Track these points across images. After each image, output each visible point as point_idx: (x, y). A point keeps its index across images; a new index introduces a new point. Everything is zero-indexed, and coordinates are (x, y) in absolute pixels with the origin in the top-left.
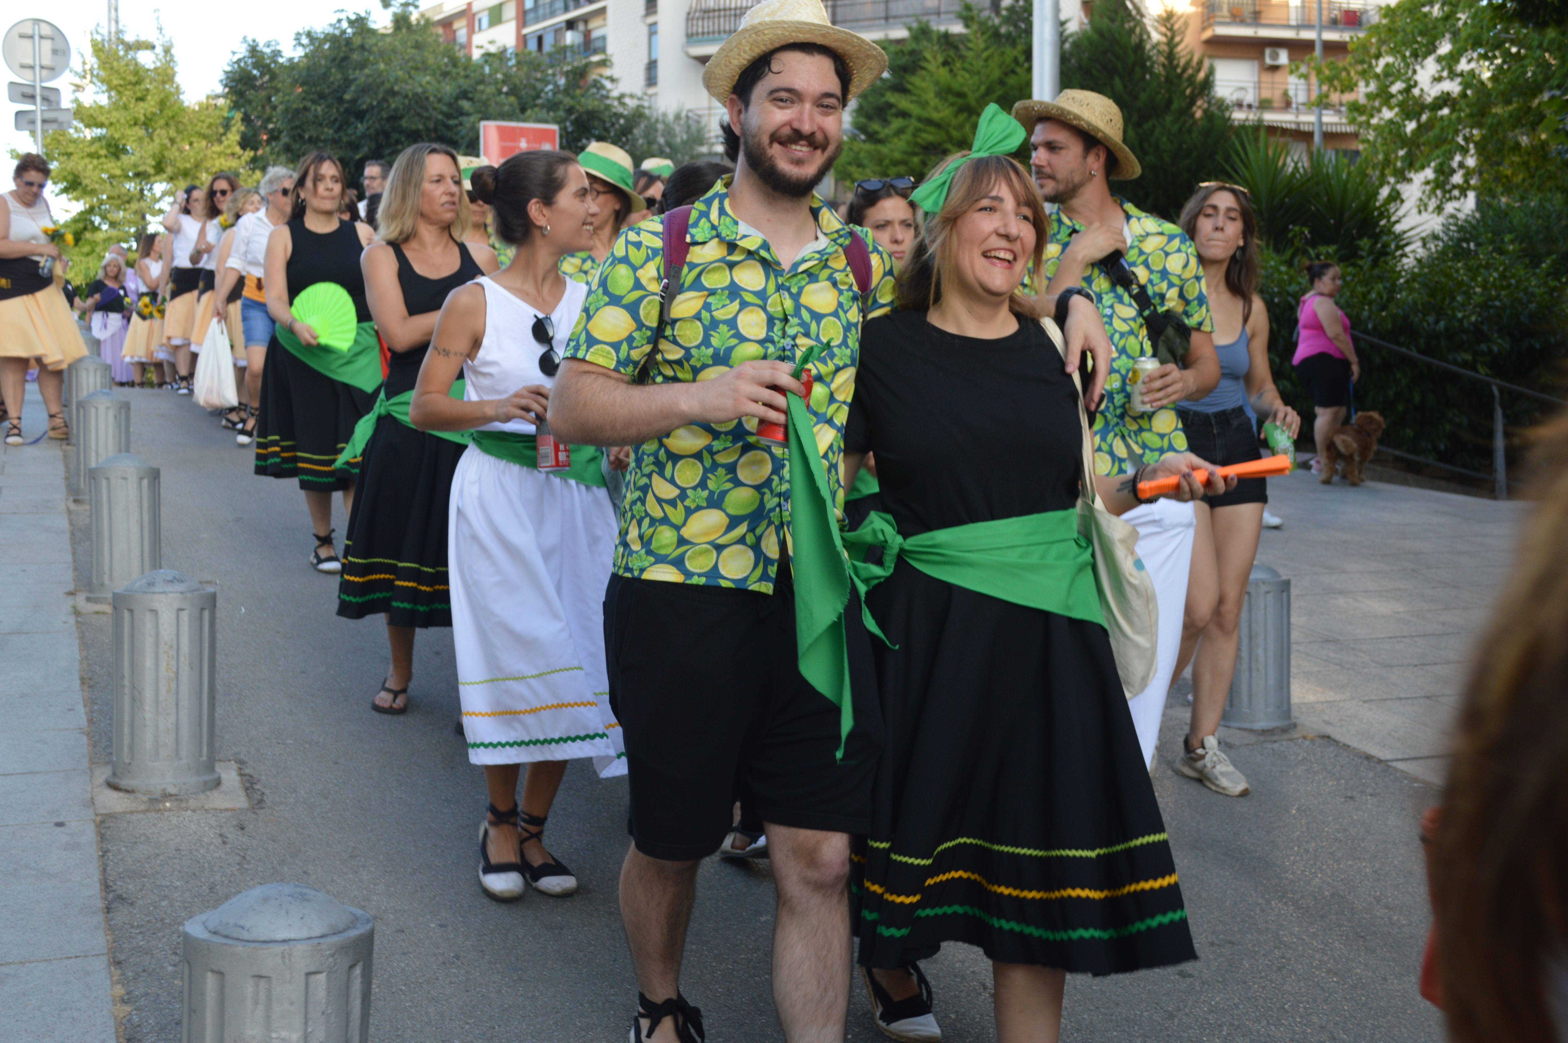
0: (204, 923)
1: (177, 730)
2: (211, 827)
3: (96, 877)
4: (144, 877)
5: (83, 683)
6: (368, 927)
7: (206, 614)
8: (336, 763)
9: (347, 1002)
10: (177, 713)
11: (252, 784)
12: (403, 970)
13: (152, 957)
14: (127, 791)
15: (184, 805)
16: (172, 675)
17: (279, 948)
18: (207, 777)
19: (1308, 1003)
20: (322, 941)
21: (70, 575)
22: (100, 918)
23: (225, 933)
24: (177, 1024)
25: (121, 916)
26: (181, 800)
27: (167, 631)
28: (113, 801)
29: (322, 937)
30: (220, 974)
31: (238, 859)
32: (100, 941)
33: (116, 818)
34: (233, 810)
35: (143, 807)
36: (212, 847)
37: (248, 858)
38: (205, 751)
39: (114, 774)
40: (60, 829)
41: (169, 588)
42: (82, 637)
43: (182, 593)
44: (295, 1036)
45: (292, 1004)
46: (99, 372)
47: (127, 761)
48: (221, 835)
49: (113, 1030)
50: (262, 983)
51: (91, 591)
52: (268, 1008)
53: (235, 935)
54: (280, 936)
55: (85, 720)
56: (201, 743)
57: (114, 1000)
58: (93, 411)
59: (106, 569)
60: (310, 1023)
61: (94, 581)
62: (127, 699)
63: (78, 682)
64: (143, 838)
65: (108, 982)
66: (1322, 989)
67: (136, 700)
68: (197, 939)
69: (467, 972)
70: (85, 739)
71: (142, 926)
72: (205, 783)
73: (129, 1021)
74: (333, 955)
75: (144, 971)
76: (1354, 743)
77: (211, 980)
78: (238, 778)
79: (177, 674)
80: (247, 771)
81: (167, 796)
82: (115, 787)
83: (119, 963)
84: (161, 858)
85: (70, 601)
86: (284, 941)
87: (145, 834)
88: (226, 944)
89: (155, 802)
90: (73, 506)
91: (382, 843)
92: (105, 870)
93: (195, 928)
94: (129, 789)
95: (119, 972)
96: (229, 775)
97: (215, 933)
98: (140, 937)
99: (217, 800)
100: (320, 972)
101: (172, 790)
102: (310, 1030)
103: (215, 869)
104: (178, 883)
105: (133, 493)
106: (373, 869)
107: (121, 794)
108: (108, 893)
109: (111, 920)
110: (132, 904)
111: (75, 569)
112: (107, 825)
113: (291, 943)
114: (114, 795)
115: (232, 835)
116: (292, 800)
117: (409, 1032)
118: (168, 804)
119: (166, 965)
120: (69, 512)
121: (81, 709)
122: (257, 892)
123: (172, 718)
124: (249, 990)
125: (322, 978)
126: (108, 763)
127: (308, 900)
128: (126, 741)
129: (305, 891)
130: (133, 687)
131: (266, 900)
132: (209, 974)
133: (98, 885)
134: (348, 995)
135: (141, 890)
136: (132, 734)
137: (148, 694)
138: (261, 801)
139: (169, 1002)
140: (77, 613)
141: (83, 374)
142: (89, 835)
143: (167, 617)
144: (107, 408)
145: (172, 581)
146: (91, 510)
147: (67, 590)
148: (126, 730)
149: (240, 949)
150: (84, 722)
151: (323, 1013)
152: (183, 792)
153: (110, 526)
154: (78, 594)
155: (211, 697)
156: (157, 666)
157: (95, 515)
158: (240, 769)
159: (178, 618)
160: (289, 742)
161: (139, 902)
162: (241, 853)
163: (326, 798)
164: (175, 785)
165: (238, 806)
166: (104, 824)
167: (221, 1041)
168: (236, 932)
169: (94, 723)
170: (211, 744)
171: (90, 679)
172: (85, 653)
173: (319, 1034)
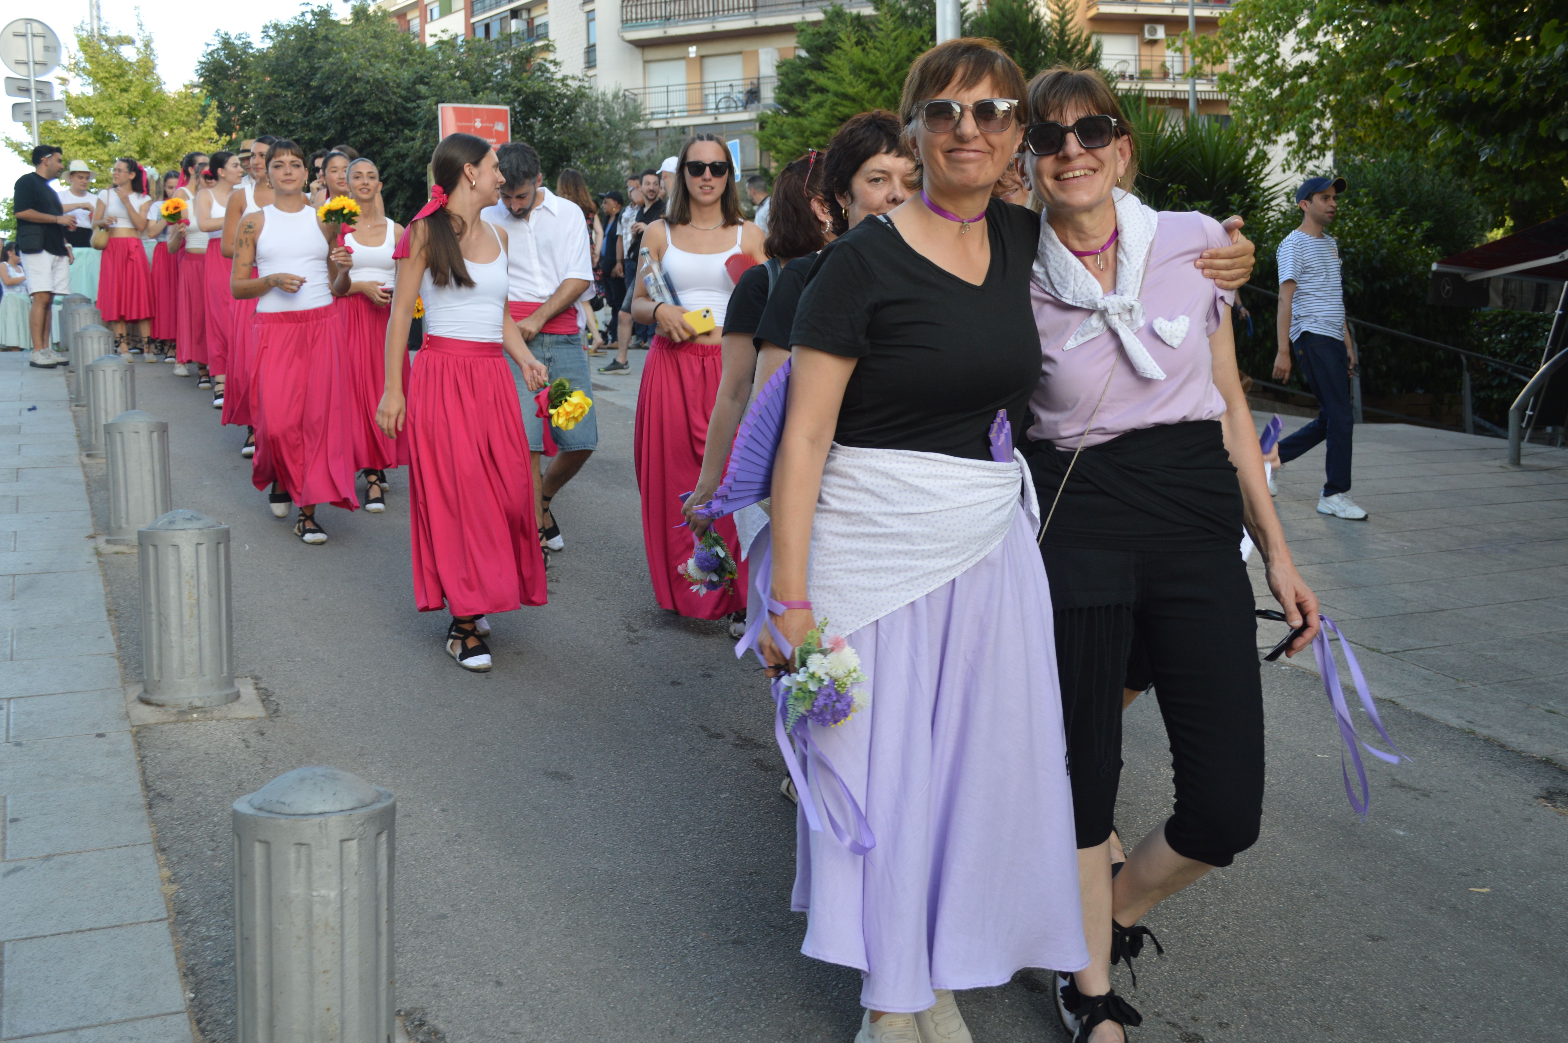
1: (200, 650)
2: (235, 734)
3: (137, 778)
4: (180, 777)
5: (110, 615)
6: (391, 801)
7: (222, 547)
8: (340, 676)
9: (376, 865)
10: (200, 635)
11: (268, 696)
12: (413, 848)
13: (192, 845)
14: (158, 705)
15: (209, 716)
16: (194, 602)
17: (318, 819)
18: (228, 692)
20: (353, 812)
21: (88, 521)
22: (144, 813)
23: (269, 808)
24: (219, 898)
25: (162, 811)
26: (206, 712)
27: (188, 564)
28: (145, 714)
29: (352, 809)
30: (267, 843)
32: (146, 832)
33: (150, 728)
34: (252, 719)
35: (173, 719)
36: (237, 751)
37: (269, 758)
38: (225, 669)
39: (146, 691)
40: (101, 739)
41: (188, 525)
42: (105, 575)
43: (200, 529)
44: (333, 894)
45: (329, 866)
46: (102, 339)
47: (157, 678)
48: (244, 740)
49: (164, 906)
50: (303, 849)
51: (109, 534)
52: (309, 871)
53: (278, 810)
54: (317, 810)
55: (115, 646)
56: (221, 660)
57: (162, 881)
58: (101, 373)
59: (123, 514)
60: (345, 882)
61: (113, 525)
62: (154, 624)
63: (105, 614)
64: (175, 745)
65: (156, 866)
67: (163, 625)
68: (245, 815)
69: (468, 848)
70: (116, 663)
71: (181, 819)
72: (227, 696)
73: (177, 897)
74: (363, 824)
75: (186, 856)
77: (258, 849)
78: (255, 692)
79: (198, 600)
80: (262, 685)
81: (194, 709)
82: (147, 703)
83: (164, 850)
84: (193, 761)
85: (91, 543)
86: (320, 814)
87: (176, 742)
88: (271, 818)
89: (183, 714)
90: (86, 460)
91: (386, 742)
92: (144, 773)
93: (242, 806)
94: (160, 703)
95: (164, 857)
96: (247, 690)
97: (260, 809)
98: (180, 828)
99: (238, 711)
100: (352, 839)
101: (198, 703)
102: (345, 888)
103: (242, 769)
104: (210, 782)
105: (144, 445)
106: (379, 765)
107: (153, 708)
108: (149, 792)
109: (154, 814)
110: (171, 800)
111: (94, 516)
112: (142, 735)
113: (327, 815)
114: (147, 709)
115: (253, 739)
116: (304, 709)
117: (422, 899)
118: (195, 716)
119: (205, 850)
120: (84, 465)
121: (109, 636)
122: (293, 774)
123: (195, 640)
124: (292, 855)
125: (354, 844)
126: (138, 682)
127: (339, 779)
128: (155, 662)
129: (335, 772)
130: (160, 614)
131: (302, 780)
132: (257, 844)
133: (139, 785)
134: (376, 859)
135: (178, 788)
136: (160, 655)
137: (173, 619)
138: (276, 711)
139: (211, 881)
140: (98, 554)
141: (89, 341)
142: (127, 743)
143: (187, 551)
144: (114, 371)
145: (190, 519)
146: (107, 461)
147: (87, 534)
148: (155, 652)
149: (283, 821)
150: (113, 648)
151: (356, 874)
152: (207, 705)
153: (125, 475)
154: (98, 537)
155: (229, 621)
156: (180, 594)
157: (110, 467)
158: (256, 684)
159: (197, 551)
160: (297, 659)
161: (178, 799)
162: (263, 755)
163: (334, 706)
164: (200, 699)
165: (257, 715)
166: (140, 734)
167: (269, 900)
168: (278, 808)
169: (123, 648)
170: (230, 663)
171: (116, 611)
172: (108, 588)
173: (353, 891)
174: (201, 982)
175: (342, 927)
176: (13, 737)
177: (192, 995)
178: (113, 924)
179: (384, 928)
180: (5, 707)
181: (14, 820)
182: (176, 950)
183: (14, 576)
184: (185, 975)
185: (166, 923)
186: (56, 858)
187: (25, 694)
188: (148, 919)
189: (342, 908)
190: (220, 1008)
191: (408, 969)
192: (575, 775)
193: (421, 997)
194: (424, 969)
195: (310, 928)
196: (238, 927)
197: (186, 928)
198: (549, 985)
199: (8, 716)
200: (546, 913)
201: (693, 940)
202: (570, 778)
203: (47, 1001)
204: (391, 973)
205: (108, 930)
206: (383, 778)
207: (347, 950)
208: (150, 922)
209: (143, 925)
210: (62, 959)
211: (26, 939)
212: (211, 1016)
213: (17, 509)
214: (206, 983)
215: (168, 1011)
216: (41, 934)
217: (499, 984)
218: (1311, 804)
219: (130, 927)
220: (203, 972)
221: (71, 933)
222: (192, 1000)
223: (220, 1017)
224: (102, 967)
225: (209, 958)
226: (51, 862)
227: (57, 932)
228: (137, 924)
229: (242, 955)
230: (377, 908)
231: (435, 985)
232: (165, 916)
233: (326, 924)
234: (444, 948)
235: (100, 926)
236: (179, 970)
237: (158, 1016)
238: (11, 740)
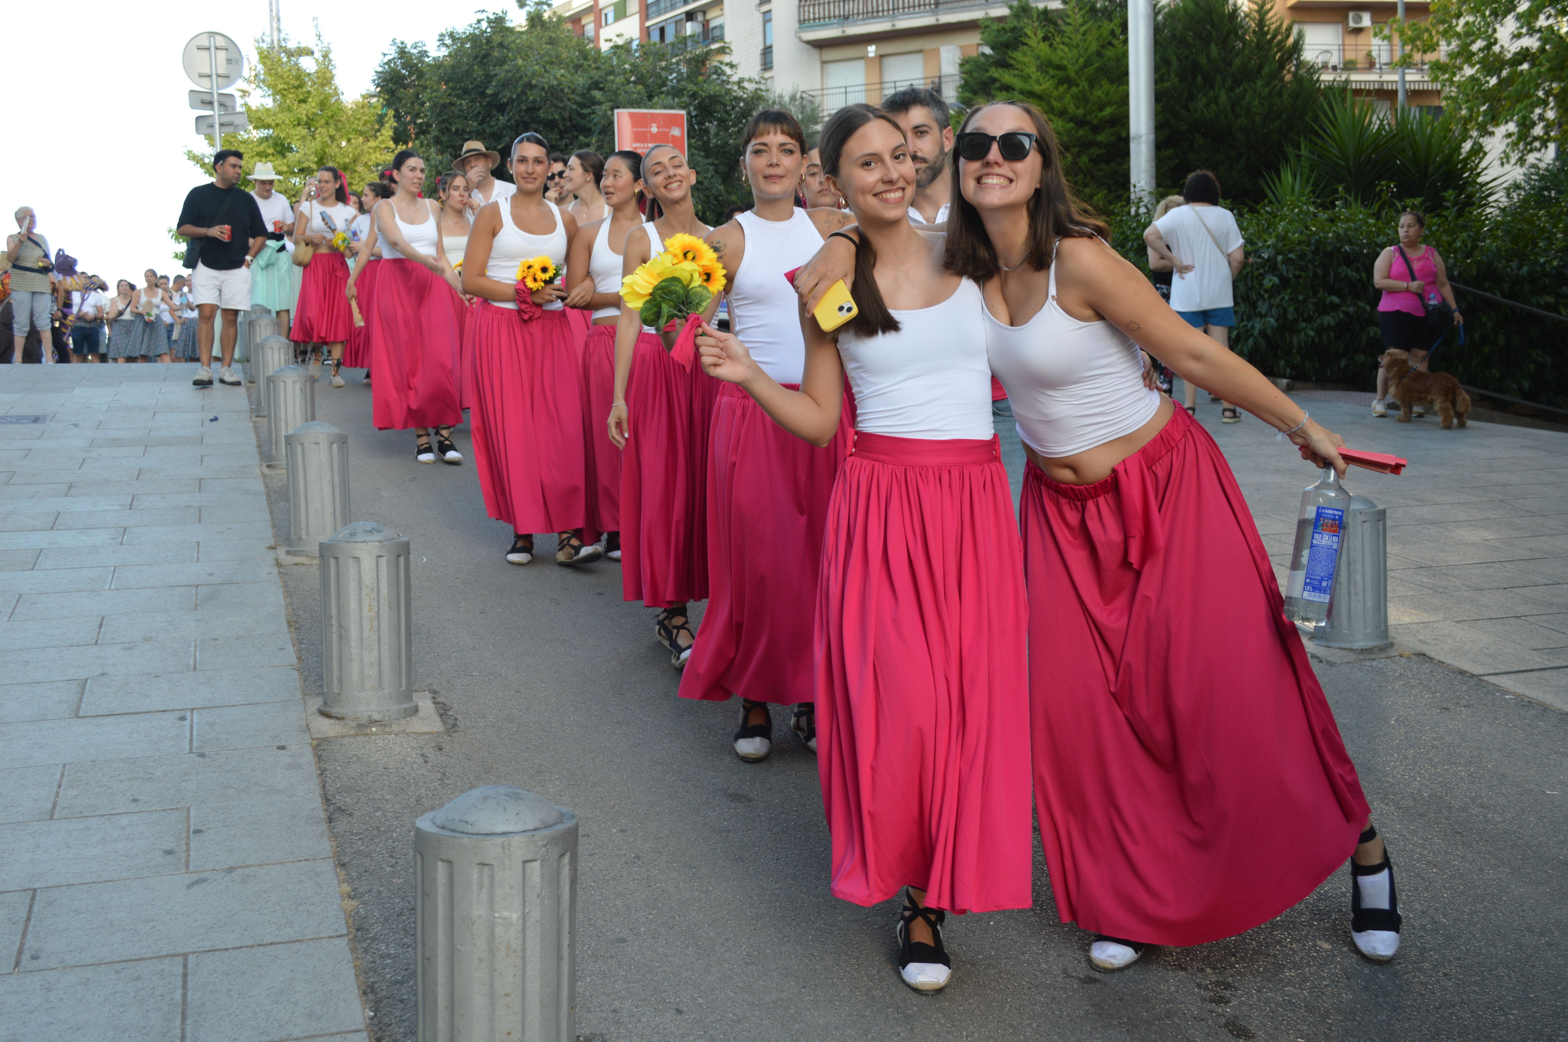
0: (432, 820)
1: (380, 663)
2: (413, 748)
3: (318, 792)
4: (359, 792)
5: (290, 626)
6: (574, 821)
7: (402, 559)
8: (518, 692)
9: (558, 887)
10: (379, 648)
11: (446, 711)
12: (591, 869)
13: (372, 860)
14: (338, 718)
15: (387, 729)
16: (374, 614)
17: (500, 840)
18: (407, 705)
19: (1410, 891)
20: (535, 833)
21: (269, 532)
22: (324, 827)
23: (452, 827)
24: (398, 916)
25: (342, 825)
26: (385, 726)
27: (368, 576)
28: (325, 727)
29: (535, 830)
30: (449, 862)
31: (439, 775)
32: (326, 846)
33: (329, 742)
34: (430, 733)
35: (352, 732)
36: (415, 766)
37: (447, 774)
38: (404, 682)
39: (325, 704)
40: (282, 752)
41: (369, 538)
42: (285, 586)
43: (380, 542)
44: (515, 916)
45: (512, 888)
46: (282, 350)
47: (336, 691)
48: (422, 755)
49: (344, 922)
50: (486, 869)
51: (290, 545)
52: (492, 892)
53: (461, 829)
54: (500, 829)
55: (295, 657)
56: (400, 674)
57: (342, 896)
58: (282, 384)
59: (303, 525)
60: (527, 904)
61: (293, 536)
62: (335, 637)
63: (286, 625)
64: (354, 759)
65: (336, 881)
66: (1423, 879)
67: (343, 637)
68: (428, 833)
69: (648, 870)
70: (296, 674)
71: (361, 833)
72: (405, 710)
73: (357, 913)
74: (545, 846)
75: (366, 871)
76: (1448, 660)
77: (441, 867)
78: (433, 706)
79: (378, 612)
80: (440, 700)
81: (373, 722)
82: (327, 715)
83: (344, 865)
84: (372, 775)
85: (272, 554)
86: (503, 834)
87: (356, 755)
88: (454, 837)
89: (363, 727)
90: (267, 471)
91: (564, 760)
92: (324, 786)
93: (425, 823)
94: (340, 716)
95: (344, 872)
96: (425, 704)
97: (443, 828)
98: (360, 843)
99: (416, 725)
100: (535, 861)
101: (377, 717)
103: (420, 784)
104: (389, 797)
105: (324, 457)
106: (557, 783)
107: (332, 721)
108: (329, 806)
109: (334, 828)
110: (351, 815)
111: (274, 526)
112: (322, 748)
113: (510, 835)
114: (327, 721)
115: (432, 755)
116: (481, 724)
117: (600, 922)
118: (374, 729)
119: (384, 866)
120: (264, 476)
121: (290, 648)
122: (476, 793)
123: (375, 653)
124: (475, 875)
125: (536, 865)
126: (318, 694)
127: (522, 799)
128: (335, 675)
129: (518, 791)
130: (340, 626)
131: (485, 799)
132: (440, 863)
133: (320, 799)
134: (558, 881)
135: (357, 803)
136: (341, 668)
137: (354, 632)
138: (454, 726)
139: (390, 898)
140: (279, 564)
141: (269, 352)
142: (308, 757)
143: (368, 563)
144: (295, 382)
145: (371, 532)
146: (288, 472)
147: (268, 545)
148: (335, 665)
149: (466, 840)
150: (294, 660)
151: (538, 896)
152: (386, 718)
153: (306, 486)
154: (278, 548)
155: (408, 634)
156: (360, 606)
157: (291, 478)
158: (434, 698)
159: (377, 563)
160: (475, 674)
161: (357, 813)
162: (441, 770)
163: (512, 722)
164: (379, 712)
165: (435, 730)
166: (320, 747)
167: (451, 920)
168: (461, 827)
169: (303, 660)
170: (409, 676)
171: (296, 622)
172: (289, 600)
173: (535, 914)
174: (381, 1001)
175: (524, 950)
176: (197, 748)
177: (372, 1014)
178: (294, 939)
179: (565, 952)
180: (188, 717)
181: (197, 832)
182: (355, 966)
183: (197, 586)
184: (365, 993)
185: (346, 939)
186: (238, 870)
187: (207, 705)
188: (328, 935)
189: (524, 930)
190: (399, 1027)
191: (587, 994)
192: (756, 798)
193: (600, 1023)
194: (603, 994)
195: (492, 950)
196: (419, 947)
197: (365, 945)
198: (731, 1015)
199: (191, 726)
200: (727, 940)
201: (878, 972)
202: (750, 800)
203: (229, 1015)
204: (572, 998)
205: (289, 945)
206: (561, 796)
207: (529, 973)
208: (330, 937)
209: (324, 941)
210: (244, 973)
211: (209, 951)
212: (390, 1036)
213: (200, 518)
214: (386, 1001)
215: (348, 1029)
216: (224, 947)
217: (679, 1011)
218: (1540, 844)
219: (311, 943)
220: (382, 990)
221: (252, 946)
222: (372, 1018)
223: (399, 1037)
224: (283, 982)
225: (388, 976)
226: (233, 875)
227: (239, 945)
228: (317, 939)
229: (424, 975)
230: (559, 931)
231: (615, 1011)
232: (345, 932)
233: (508, 947)
234: (623, 973)
235: (280, 940)
236: (358, 988)
237: (338, 1033)
238: (194, 751)
